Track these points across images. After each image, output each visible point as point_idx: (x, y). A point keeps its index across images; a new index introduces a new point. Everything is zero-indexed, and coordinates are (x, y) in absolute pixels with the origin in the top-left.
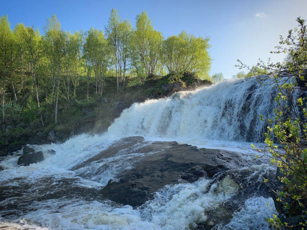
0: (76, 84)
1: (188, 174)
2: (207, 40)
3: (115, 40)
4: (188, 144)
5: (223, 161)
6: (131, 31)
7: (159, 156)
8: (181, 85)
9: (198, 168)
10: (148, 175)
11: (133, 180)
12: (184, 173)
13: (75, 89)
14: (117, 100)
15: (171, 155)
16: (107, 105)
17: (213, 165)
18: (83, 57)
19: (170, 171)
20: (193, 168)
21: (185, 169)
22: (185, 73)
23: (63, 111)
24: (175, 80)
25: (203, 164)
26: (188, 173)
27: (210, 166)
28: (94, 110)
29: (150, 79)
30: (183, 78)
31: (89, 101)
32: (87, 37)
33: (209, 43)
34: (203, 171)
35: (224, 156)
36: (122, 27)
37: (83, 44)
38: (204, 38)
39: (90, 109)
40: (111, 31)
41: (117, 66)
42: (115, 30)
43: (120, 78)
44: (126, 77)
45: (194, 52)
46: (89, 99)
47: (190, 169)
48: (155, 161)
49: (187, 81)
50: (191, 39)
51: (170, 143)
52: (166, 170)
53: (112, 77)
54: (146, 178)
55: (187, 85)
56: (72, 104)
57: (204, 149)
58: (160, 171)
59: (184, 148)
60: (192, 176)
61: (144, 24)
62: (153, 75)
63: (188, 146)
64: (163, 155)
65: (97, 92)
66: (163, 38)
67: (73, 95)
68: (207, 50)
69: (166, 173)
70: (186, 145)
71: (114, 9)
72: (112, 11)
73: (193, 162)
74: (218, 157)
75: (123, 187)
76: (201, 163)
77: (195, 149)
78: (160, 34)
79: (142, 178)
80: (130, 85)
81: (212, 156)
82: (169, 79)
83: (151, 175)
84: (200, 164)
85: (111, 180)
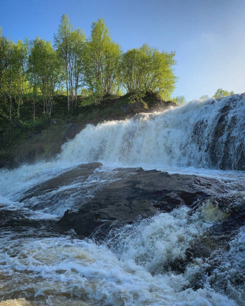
0: (20, 102)
1: (162, 202)
2: (173, 55)
3: (66, 53)
4: (157, 170)
5: (202, 187)
6: (85, 41)
7: (124, 183)
8: (142, 105)
9: (173, 195)
10: (112, 204)
11: (95, 210)
12: (156, 202)
13: (19, 108)
14: (68, 122)
15: (138, 182)
16: (56, 127)
17: (190, 192)
18: (28, 72)
19: (139, 200)
20: (167, 195)
21: (157, 197)
22: (147, 92)
23: (4, 133)
24: (136, 99)
25: (179, 191)
26: (162, 200)
27: (187, 193)
28: (41, 133)
29: (106, 99)
30: (145, 97)
31: (35, 122)
32: (33, 46)
33: (174, 58)
34: (179, 199)
35: (202, 182)
36: (74, 37)
37: (28, 56)
38: (169, 53)
39: (37, 132)
40: (61, 41)
41: (68, 83)
42: (65, 40)
43: (71, 97)
44: (78, 96)
45: (158, 68)
46: (35, 120)
47: (164, 196)
48: (120, 189)
49: (149, 102)
50: (154, 53)
51: (134, 170)
52: (133, 198)
53: (62, 96)
54: (110, 207)
55: (150, 106)
56: (15, 125)
57: (177, 175)
58: (127, 199)
59: (153, 174)
60: (166, 205)
61: (101, 34)
62: (110, 95)
63: (157, 171)
64: (129, 182)
65: (44, 112)
66: (121, 52)
67: (16, 115)
68: (172, 67)
69: (135, 202)
70: (155, 171)
71: (65, 15)
72: (63, 17)
73: (166, 188)
74: (196, 183)
75: (85, 217)
76: (176, 189)
77: (166, 175)
78: (118, 47)
79: (106, 207)
80: (84, 104)
81: (188, 182)
82: (129, 98)
83: (117, 204)
84: (175, 191)
85: (68, 211)
